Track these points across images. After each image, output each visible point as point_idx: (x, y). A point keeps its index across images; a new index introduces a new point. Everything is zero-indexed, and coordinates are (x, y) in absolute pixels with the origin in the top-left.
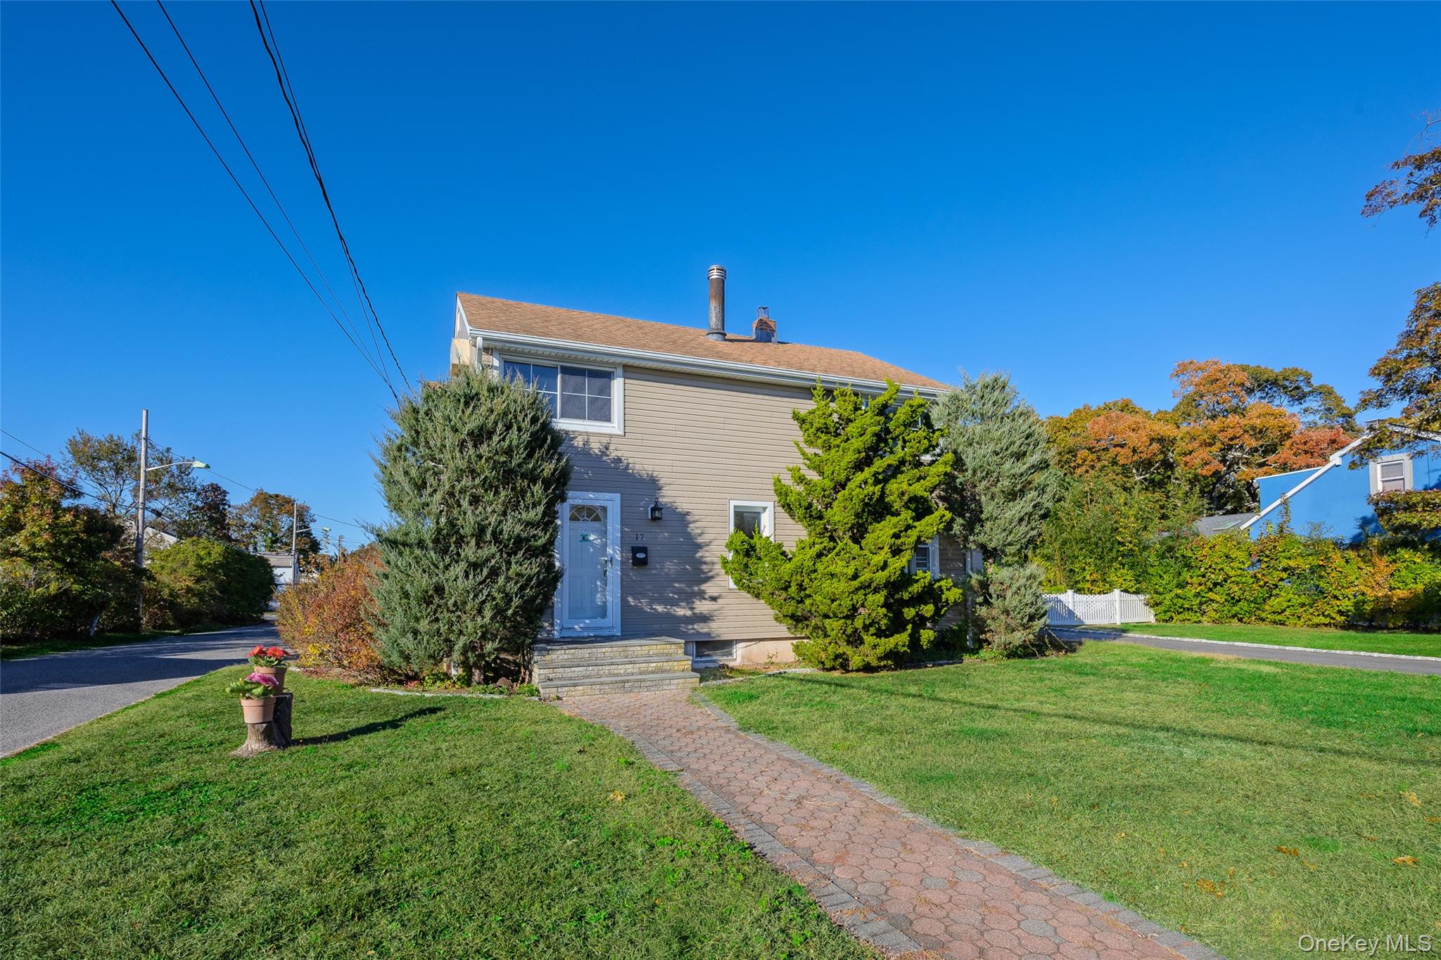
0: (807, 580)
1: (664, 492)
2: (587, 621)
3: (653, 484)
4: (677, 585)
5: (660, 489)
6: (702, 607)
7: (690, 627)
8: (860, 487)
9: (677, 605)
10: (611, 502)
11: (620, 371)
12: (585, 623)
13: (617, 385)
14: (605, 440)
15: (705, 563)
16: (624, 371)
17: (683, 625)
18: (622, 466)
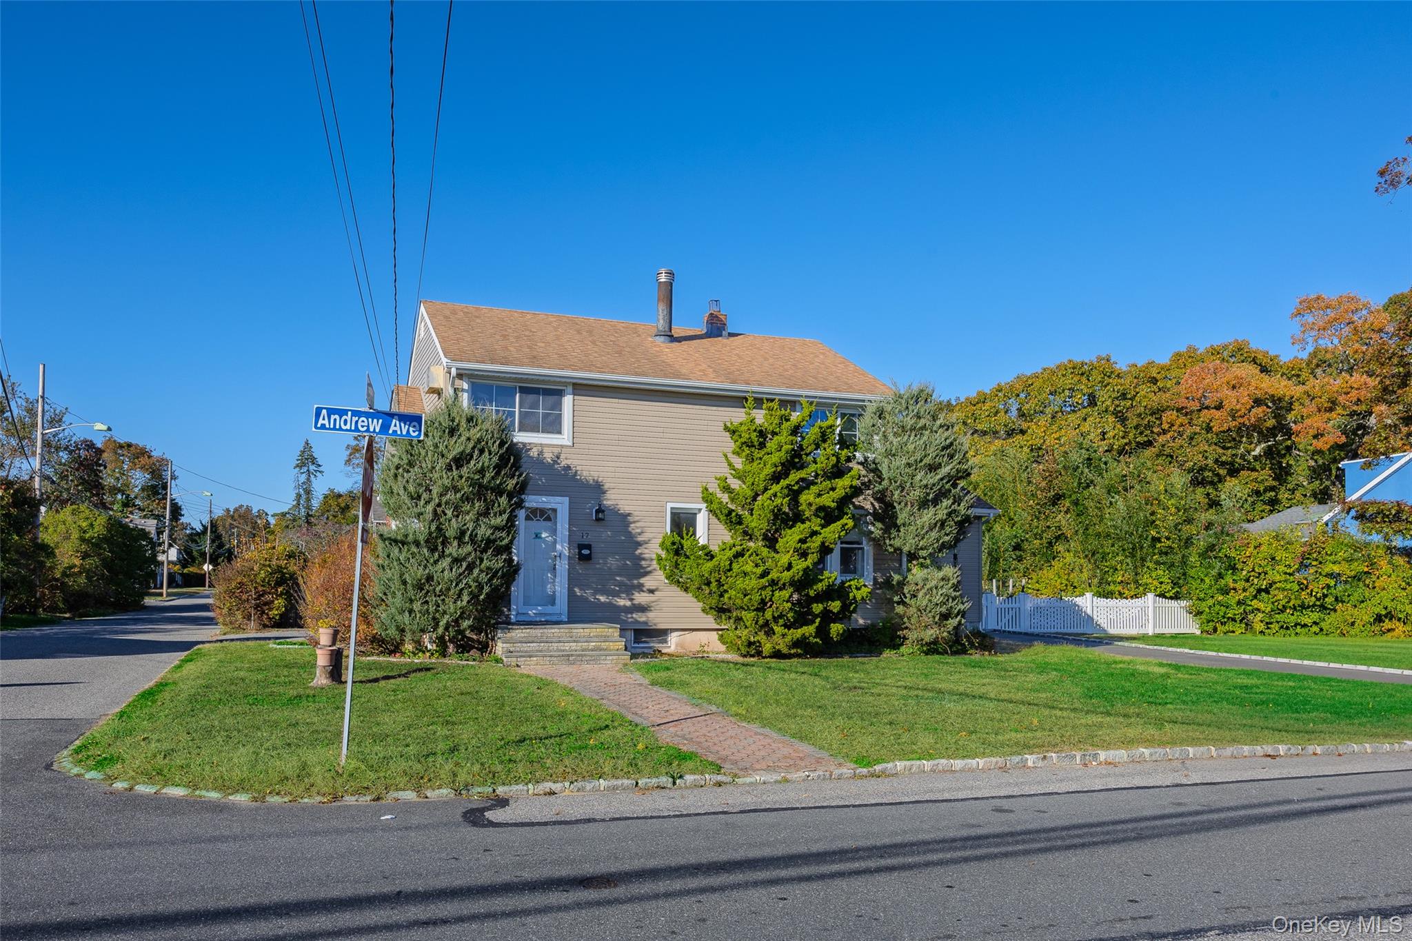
0: (723, 578)
1: (608, 496)
2: (539, 608)
3: (598, 489)
4: (618, 578)
5: (604, 492)
6: (641, 598)
7: (629, 616)
8: (771, 499)
9: (620, 597)
10: (561, 504)
11: (570, 389)
12: (538, 610)
13: (568, 401)
14: (556, 450)
15: (644, 559)
16: (574, 389)
17: (623, 614)
18: (571, 473)
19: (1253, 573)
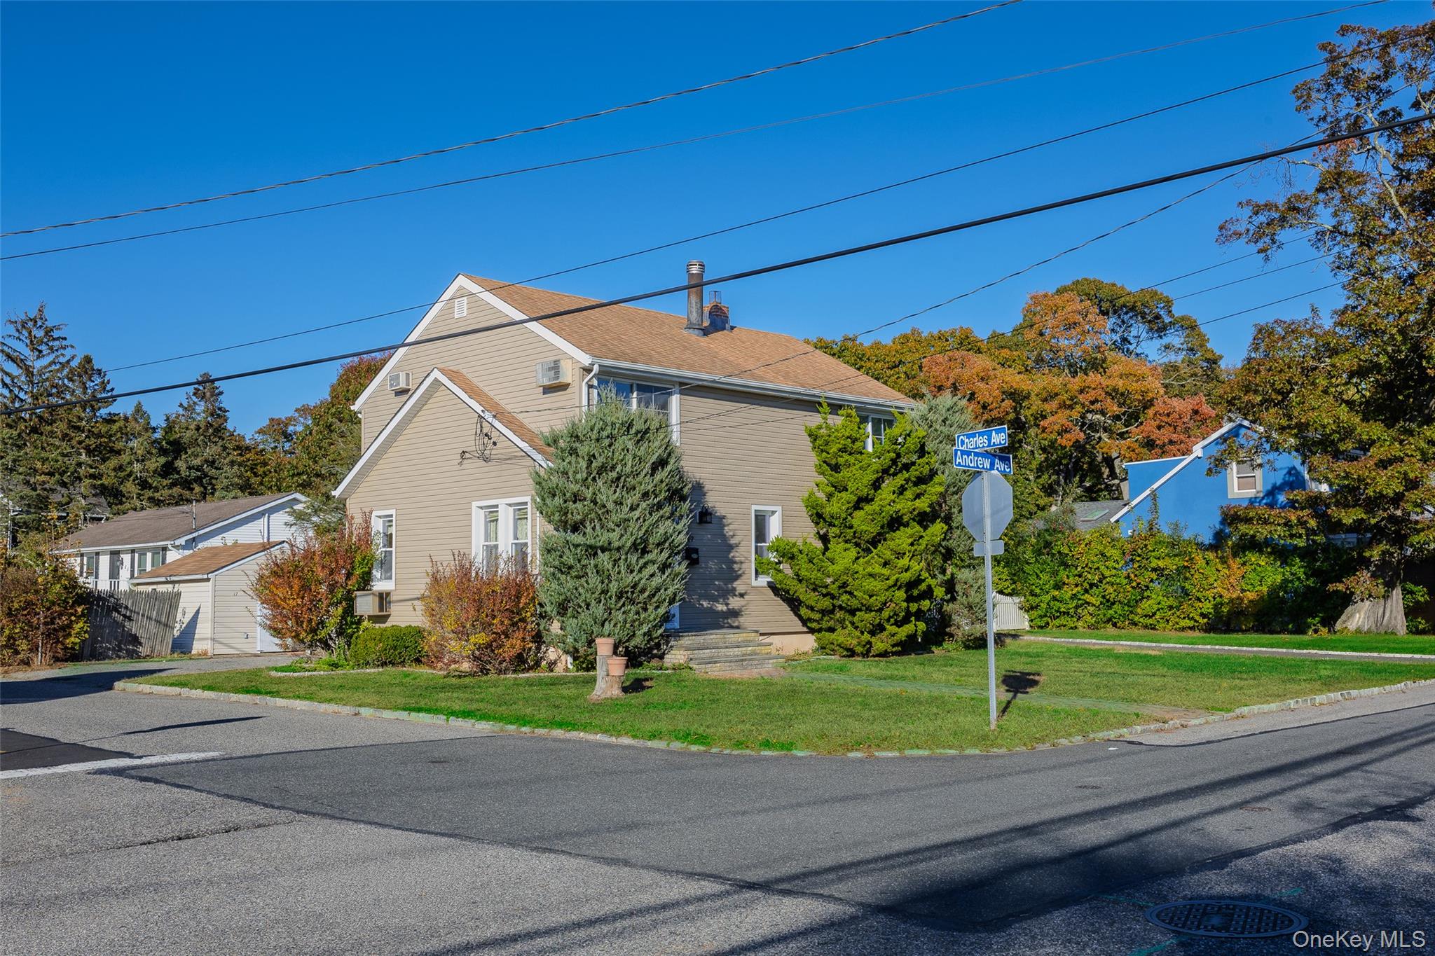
0: (850, 580)
1: (707, 497)
3: (701, 490)
4: (717, 583)
5: (705, 494)
6: (735, 602)
9: (718, 601)
11: (677, 388)
13: (675, 400)
15: (736, 563)
16: (680, 388)
19: (1086, 569)
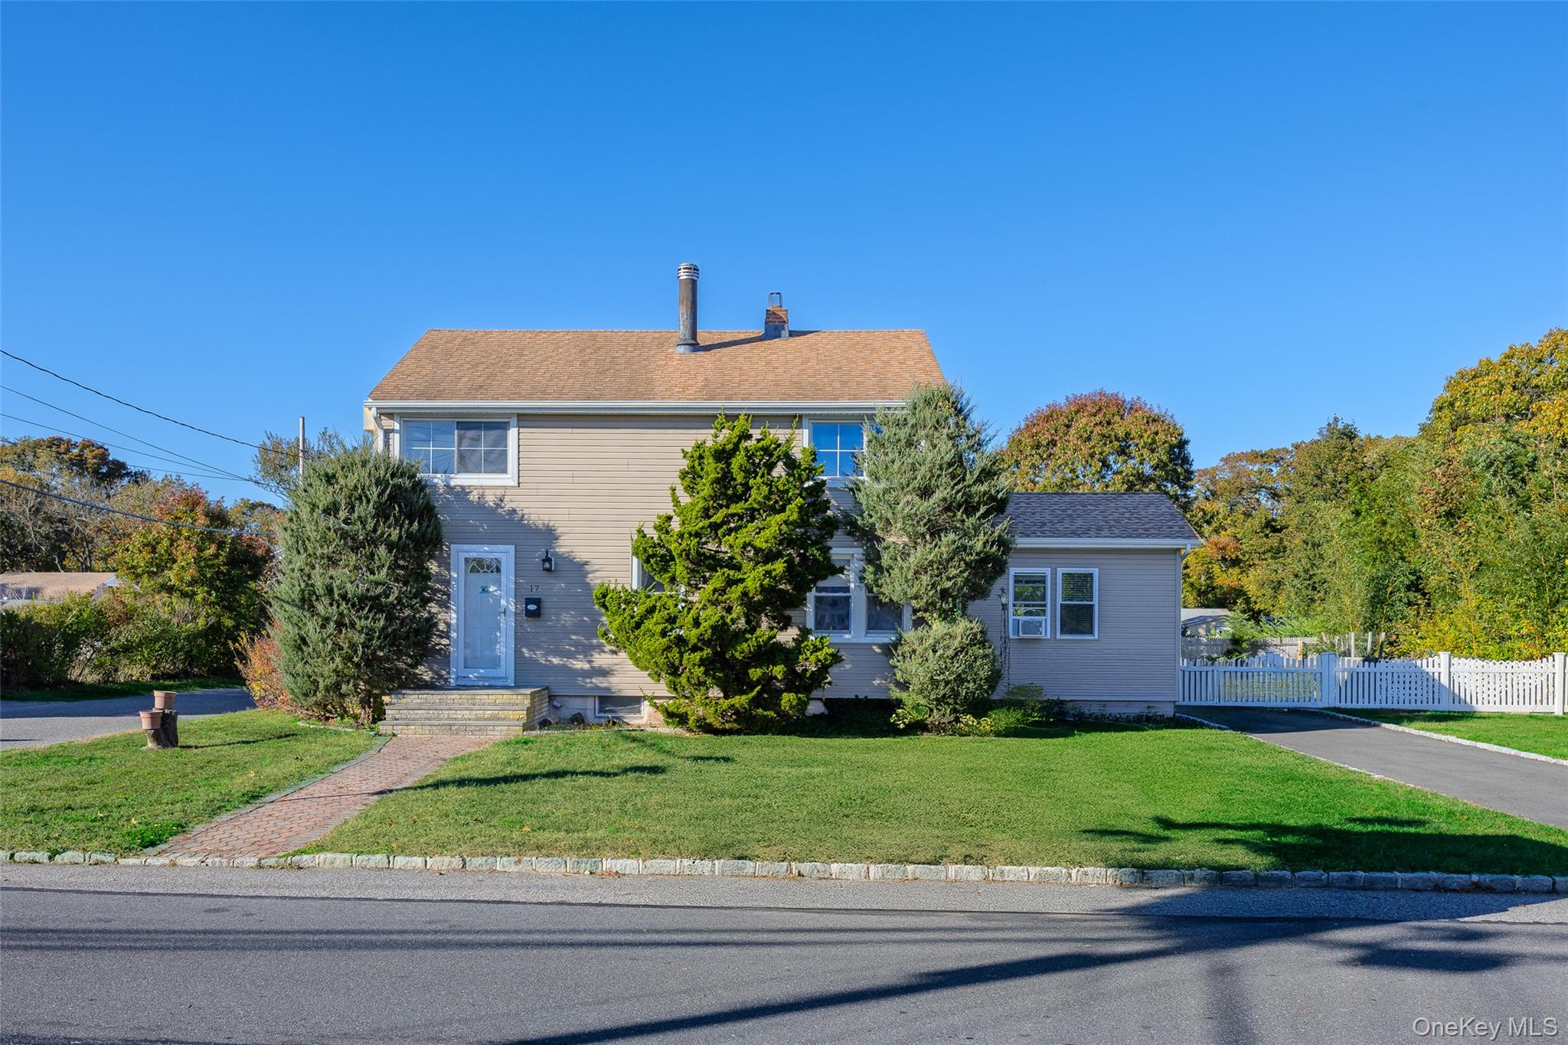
1: (561, 542)
2: (482, 671)
3: (549, 534)
4: (574, 637)
5: (557, 539)
6: (601, 660)
7: (588, 680)
9: (574, 658)
10: (505, 554)
11: (514, 421)
12: (479, 673)
14: (499, 492)
16: (519, 420)
17: (580, 679)
18: (517, 517)
